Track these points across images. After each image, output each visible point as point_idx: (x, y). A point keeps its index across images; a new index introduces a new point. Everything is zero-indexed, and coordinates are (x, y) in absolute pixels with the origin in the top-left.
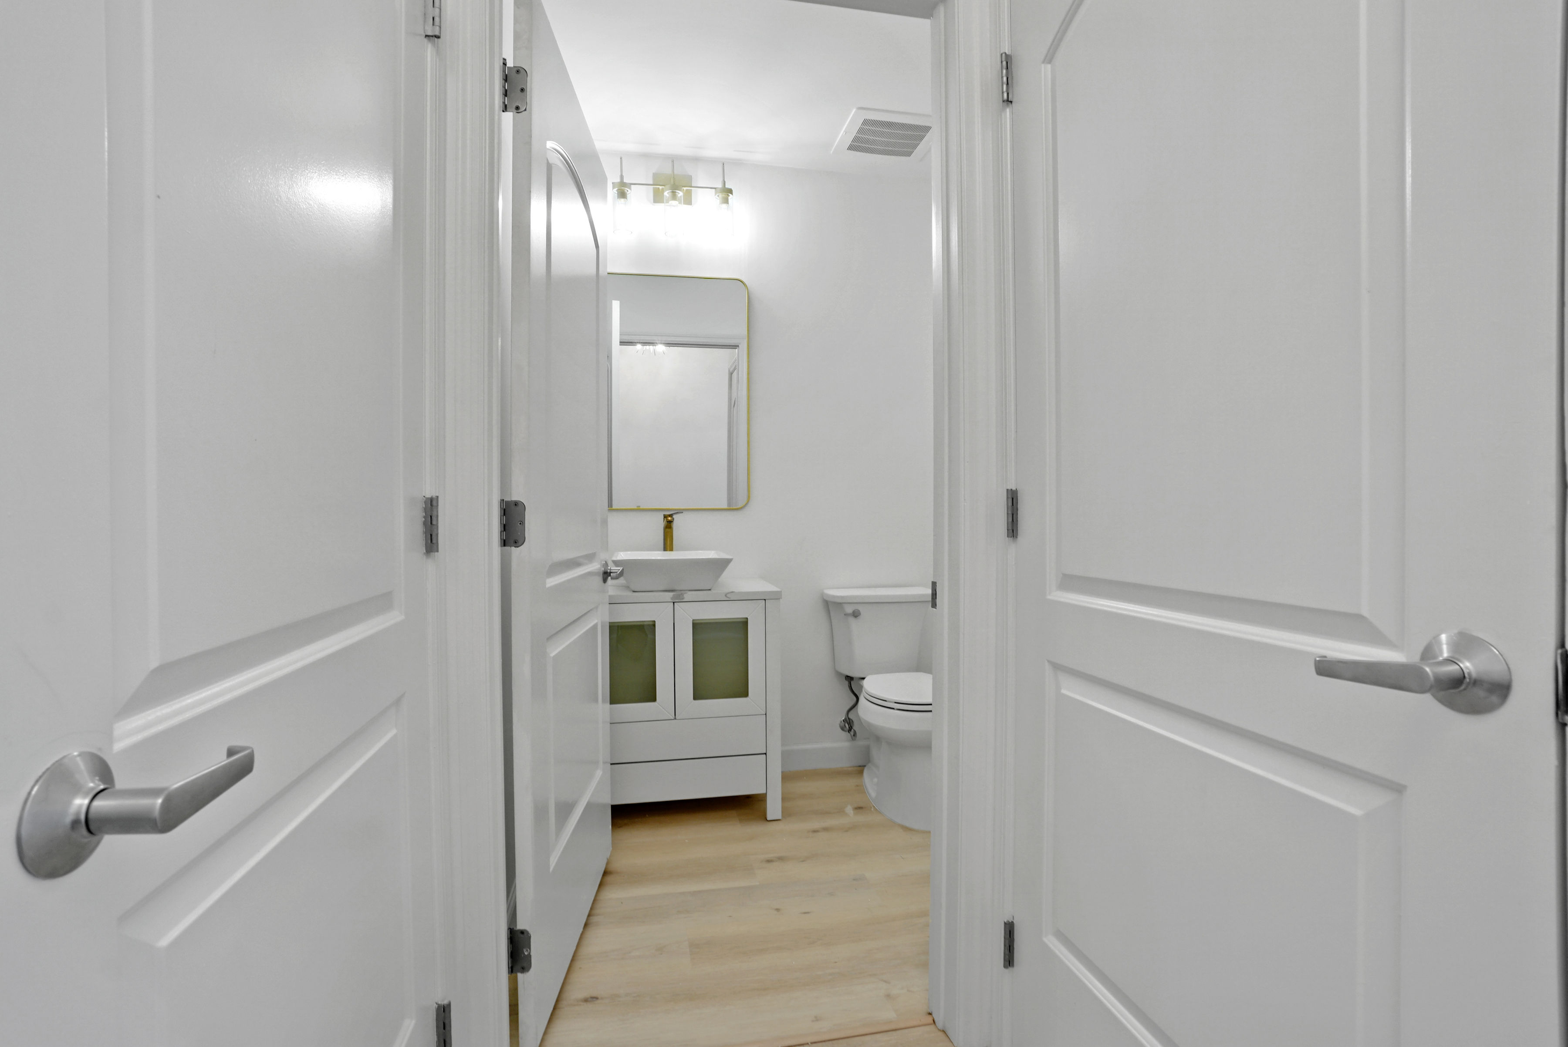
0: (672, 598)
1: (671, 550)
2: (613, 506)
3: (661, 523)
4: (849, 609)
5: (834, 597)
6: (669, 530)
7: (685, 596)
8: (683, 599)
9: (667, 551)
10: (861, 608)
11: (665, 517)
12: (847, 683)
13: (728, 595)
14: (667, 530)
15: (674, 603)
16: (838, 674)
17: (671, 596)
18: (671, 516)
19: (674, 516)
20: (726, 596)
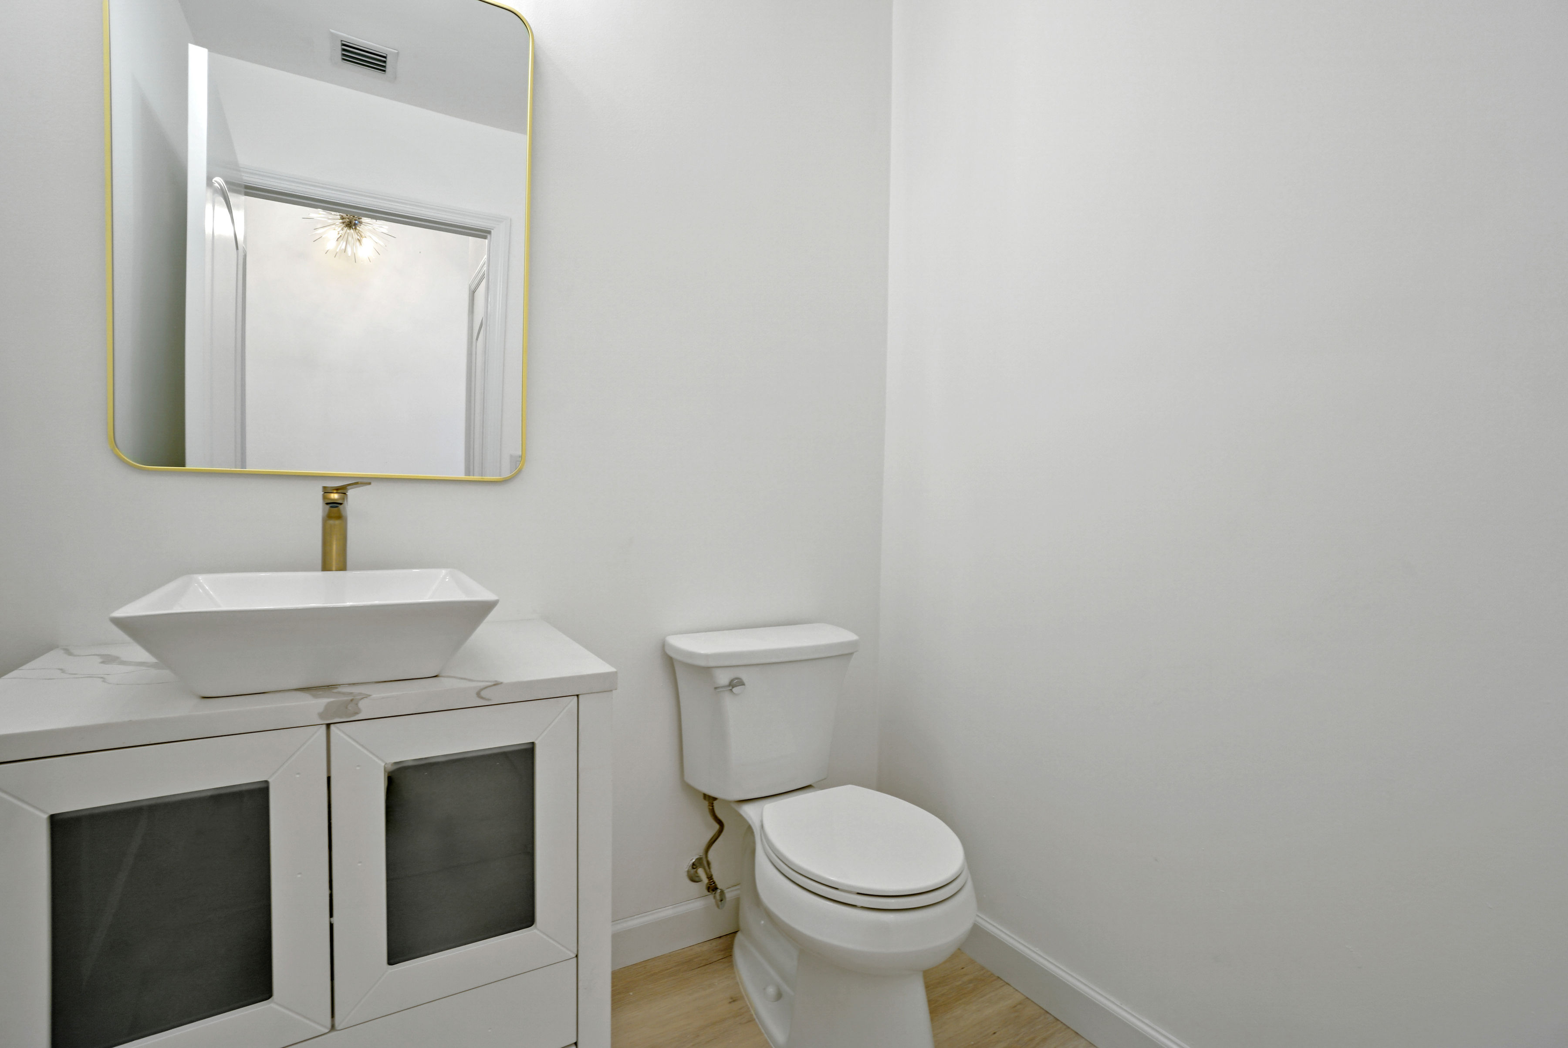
0: (321, 715)
1: (343, 567)
2: (187, 465)
3: (318, 510)
4: (723, 678)
5: (692, 655)
6: (337, 522)
7: (362, 704)
8: (356, 713)
9: (330, 570)
10: (743, 675)
11: (326, 491)
12: (706, 803)
13: (483, 693)
14: (331, 522)
15: (328, 726)
16: (689, 789)
17: (321, 709)
18: (338, 490)
19: (351, 493)
20: (478, 694)
